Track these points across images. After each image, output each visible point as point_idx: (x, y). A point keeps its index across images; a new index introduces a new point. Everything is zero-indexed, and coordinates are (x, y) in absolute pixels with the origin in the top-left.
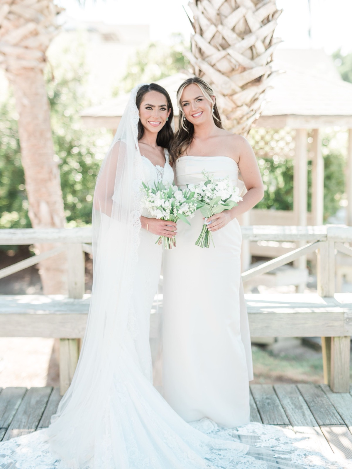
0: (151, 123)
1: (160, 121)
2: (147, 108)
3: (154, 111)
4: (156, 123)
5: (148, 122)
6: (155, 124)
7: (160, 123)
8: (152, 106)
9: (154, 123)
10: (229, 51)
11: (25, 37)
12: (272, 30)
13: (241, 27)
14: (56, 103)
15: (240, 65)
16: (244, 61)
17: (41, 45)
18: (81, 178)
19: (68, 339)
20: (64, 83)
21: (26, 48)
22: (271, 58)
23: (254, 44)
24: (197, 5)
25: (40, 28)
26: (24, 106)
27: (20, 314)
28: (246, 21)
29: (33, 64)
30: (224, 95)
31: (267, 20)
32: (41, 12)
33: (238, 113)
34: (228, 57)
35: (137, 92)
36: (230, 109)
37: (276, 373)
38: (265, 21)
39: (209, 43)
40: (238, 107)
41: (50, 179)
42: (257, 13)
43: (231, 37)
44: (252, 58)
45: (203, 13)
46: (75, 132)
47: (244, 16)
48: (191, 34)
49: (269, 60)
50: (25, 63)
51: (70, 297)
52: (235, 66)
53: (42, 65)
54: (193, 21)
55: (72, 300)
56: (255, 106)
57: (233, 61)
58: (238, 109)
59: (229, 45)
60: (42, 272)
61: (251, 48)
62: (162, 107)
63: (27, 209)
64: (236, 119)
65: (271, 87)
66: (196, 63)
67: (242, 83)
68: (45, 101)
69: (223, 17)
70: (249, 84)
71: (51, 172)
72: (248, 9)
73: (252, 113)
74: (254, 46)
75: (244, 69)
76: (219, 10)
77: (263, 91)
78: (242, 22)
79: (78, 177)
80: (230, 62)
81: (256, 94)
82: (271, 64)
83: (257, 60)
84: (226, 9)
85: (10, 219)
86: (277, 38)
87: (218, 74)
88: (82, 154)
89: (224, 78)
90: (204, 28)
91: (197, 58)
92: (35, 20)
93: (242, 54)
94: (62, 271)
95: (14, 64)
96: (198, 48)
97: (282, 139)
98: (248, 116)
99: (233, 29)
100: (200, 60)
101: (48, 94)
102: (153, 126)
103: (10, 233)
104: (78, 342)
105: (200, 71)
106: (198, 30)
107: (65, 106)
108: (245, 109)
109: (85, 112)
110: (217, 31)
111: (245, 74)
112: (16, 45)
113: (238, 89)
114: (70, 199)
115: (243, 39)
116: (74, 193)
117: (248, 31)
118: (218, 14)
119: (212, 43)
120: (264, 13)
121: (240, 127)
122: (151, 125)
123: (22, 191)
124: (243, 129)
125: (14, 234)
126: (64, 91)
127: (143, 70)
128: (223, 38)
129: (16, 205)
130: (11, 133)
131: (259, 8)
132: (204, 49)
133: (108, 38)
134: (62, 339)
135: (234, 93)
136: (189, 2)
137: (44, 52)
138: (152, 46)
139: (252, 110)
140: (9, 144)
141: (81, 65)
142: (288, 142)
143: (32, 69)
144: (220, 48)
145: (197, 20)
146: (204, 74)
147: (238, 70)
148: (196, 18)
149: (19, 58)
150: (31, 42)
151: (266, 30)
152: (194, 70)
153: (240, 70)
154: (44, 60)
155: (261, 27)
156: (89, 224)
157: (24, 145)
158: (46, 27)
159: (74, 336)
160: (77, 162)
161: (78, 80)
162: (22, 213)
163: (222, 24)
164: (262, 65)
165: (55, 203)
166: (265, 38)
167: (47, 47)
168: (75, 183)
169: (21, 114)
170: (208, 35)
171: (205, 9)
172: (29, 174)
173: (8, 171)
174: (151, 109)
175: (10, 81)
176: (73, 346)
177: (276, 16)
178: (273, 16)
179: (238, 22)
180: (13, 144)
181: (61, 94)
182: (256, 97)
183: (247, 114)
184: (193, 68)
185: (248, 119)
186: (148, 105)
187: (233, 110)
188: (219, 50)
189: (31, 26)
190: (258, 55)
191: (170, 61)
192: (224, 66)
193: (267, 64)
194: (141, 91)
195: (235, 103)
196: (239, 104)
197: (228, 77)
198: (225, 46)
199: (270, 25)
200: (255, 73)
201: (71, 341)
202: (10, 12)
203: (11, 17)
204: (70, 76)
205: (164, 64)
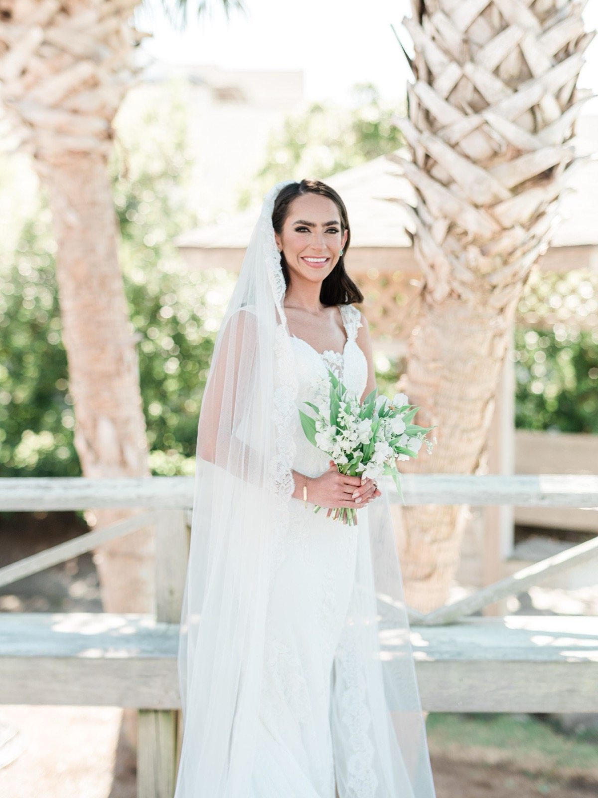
0: (309, 260)
1: (328, 255)
2: (298, 230)
3: (313, 234)
4: (319, 260)
5: (300, 260)
6: (317, 262)
7: (328, 259)
8: (310, 224)
9: (315, 260)
10: (488, 115)
11: (73, 92)
12: (574, 73)
13: (512, 67)
14: (130, 220)
15: (509, 144)
16: (518, 135)
17: (103, 107)
18: (177, 369)
19: (156, 711)
20: (147, 180)
21: (75, 112)
22: (573, 130)
23: (539, 101)
24: (421, 22)
25: (103, 74)
26: (69, 228)
27: (58, 658)
28: (522, 55)
29: (88, 143)
30: (477, 206)
31: (565, 53)
32: (105, 40)
33: (506, 243)
34: (486, 128)
35: (275, 198)
36: (487, 234)
37: (569, 771)
38: (561, 55)
39: (447, 99)
40: (505, 229)
41: (118, 374)
42: (544, 39)
43: (491, 87)
44: (535, 131)
45: (434, 39)
46: (166, 278)
47: (519, 45)
48: (408, 81)
49: (568, 134)
50: (72, 143)
51: (160, 620)
52: (500, 146)
53: (105, 147)
54: (412, 56)
55: (163, 627)
56: (539, 228)
57: (496, 136)
58: (506, 233)
59: (487, 105)
60: (100, 559)
61: (532, 110)
62: (330, 226)
63: (72, 428)
64: (500, 255)
65: (572, 190)
66: (419, 141)
67: (513, 182)
68: (110, 217)
69: (475, 48)
70: (528, 184)
71: (120, 360)
72: (526, 30)
73: (533, 242)
74: (538, 105)
75: (518, 153)
76: (466, 32)
77: (556, 198)
78: (514, 57)
79: (172, 366)
80: (489, 138)
81: (541, 204)
82: (572, 142)
83: (543, 134)
84: (481, 32)
85: (37, 447)
86: (584, 90)
87: (464, 162)
88: (178, 320)
89: (477, 171)
90: (435, 70)
91: (420, 132)
92: (93, 58)
93: (514, 122)
94: (139, 559)
95: (50, 144)
96: (423, 109)
97: (573, 291)
98: (525, 248)
99: (496, 71)
100: (427, 134)
101: (114, 204)
102: (312, 266)
103: (39, 487)
104: (175, 716)
105: (427, 157)
106: (423, 73)
107: (147, 228)
108: (519, 234)
109: (185, 239)
110: (464, 76)
111: (520, 162)
112: (55, 107)
113: (505, 194)
114: (156, 409)
115: (516, 91)
116: (163, 397)
117: (526, 75)
118: (466, 41)
119: (452, 99)
120: (558, 37)
121: (508, 271)
122: (308, 265)
123: (62, 392)
124: (515, 275)
125: (47, 488)
126: (146, 197)
127: (297, 157)
128: (476, 90)
129: (49, 419)
130: (41, 277)
131: (549, 29)
132: (435, 111)
133: (225, 95)
134: (144, 712)
135: (497, 201)
136: (405, 17)
137: (109, 120)
138: (317, 109)
139: (533, 237)
140: (37, 300)
141: (180, 146)
142: (585, 298)
143: (85, 154)
144: (469, 110)
145: (421, 52)
146: (435, 162)
147: (505, 155)
148: (419, 49)
149: (60, 131)
150: (85, 101)
151: (563, 73)
152: (414, 155)
153: (509, 155)
154: (110, 136)
155: (553, 66)
156: (191, 457)
157: (67, 304)
158: (114, 72)
159: (168, 705)
160: (169, 335)
161: (172, 175)
162: (61, 436)
163: (472, 60)
164: (554, 145)
165: (127, 421)
166: (560, 90)
167: (115, 110)
168: (166, 377)
169: (61, 244)
170: (444, 82)
171: (438, 31)
172: (77, 362)
173: (35, 352)
174: (306, 230)
175: (42, 177)
176: (165, 727)
177: (583, 44)
178: (577, 44)
179: (506, 57)
180: (47, 302)
181: (139, 203)
182: (541, 210)
183: (524, 244)
184: (412, 151)
185: (524, 254)
186: (301, 222)
187: (495, 237)
188: (466, 114)
189: (85, 70)
190: (547, 124)
191: (351, 139)
192: (477, 146)
193: (565, 141)
194: (284, 197)
195: (497, 221)
196: (507, 223)
197: (485, 168)
198: (479, 105)
199: (570, 64)
200: (541, 162)
201: (161, 716)
202: (45, 43)
203: (47, 51)
204: (156, 167)
205: (339, 144)
